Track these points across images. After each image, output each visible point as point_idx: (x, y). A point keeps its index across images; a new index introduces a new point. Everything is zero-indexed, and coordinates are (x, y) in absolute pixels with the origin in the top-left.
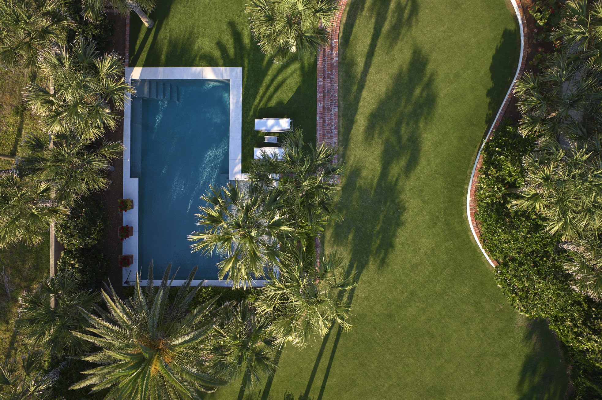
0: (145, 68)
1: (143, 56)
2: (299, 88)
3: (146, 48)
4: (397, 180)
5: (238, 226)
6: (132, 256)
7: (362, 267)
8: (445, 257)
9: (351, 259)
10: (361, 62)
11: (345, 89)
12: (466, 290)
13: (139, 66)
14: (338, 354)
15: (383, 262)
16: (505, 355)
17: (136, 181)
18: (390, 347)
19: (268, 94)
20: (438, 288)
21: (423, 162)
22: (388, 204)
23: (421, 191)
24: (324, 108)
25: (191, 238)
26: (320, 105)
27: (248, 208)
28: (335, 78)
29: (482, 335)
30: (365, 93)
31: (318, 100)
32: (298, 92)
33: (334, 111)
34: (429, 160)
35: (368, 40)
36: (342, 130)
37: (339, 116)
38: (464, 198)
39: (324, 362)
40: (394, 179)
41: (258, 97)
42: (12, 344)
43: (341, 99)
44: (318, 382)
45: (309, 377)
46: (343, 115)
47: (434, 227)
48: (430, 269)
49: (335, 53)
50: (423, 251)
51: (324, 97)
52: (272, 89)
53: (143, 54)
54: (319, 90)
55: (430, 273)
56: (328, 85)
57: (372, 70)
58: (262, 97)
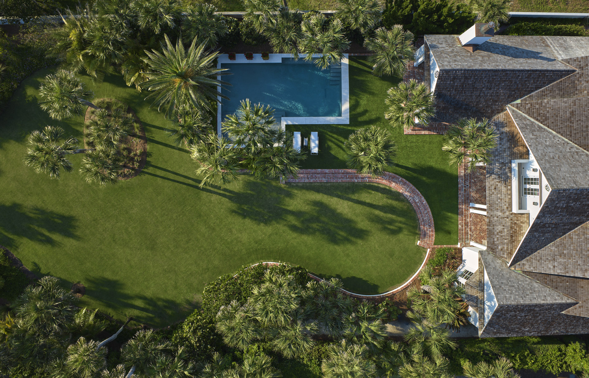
0: (348, 66)
1: (355, 65)
2: (338, 158)
3: (360, 66)
4: (283, 219)
5: (254, 125)
6: (235, 59)
7: (230, 198)
8: (236, 249)
9: (234, 192)
11: (338, 187)
12: (216, 262)
13: (349, 62)
14: (176, 184)
15: (233, 211)
16: (176, 288)
17: (280, 61)
18: (181, 216)
19: (333, 140)
20: (217, 245)
21: (295, 235)
22: (268, 214)
23: (276, 234)
24: (326, 173)
25: (248, 100)
26: (327, 171)
27: (263, 130)
28: (344, 180)
29: (189, 273)
31: (330, 170)
32: (335, 158)
33: (324, 180)
34: (295, 238)
36: (313, 184)
37: (321, 183)
38: (273, 260)
39: (172, 176)
40: (283, 218)
41: (331, 134)
43: (332, 184)
44: (159, 172)
45: (162, 167)
46: (322, 185)
47: (255, 242)
49: (360, 180)
50: (240, 235)
51: (333, 173)
52: (336, 141)
53: (357, 64)
54: (337, 170)
55: (226, 240)
56: (340, 176)
58: (331, 136)
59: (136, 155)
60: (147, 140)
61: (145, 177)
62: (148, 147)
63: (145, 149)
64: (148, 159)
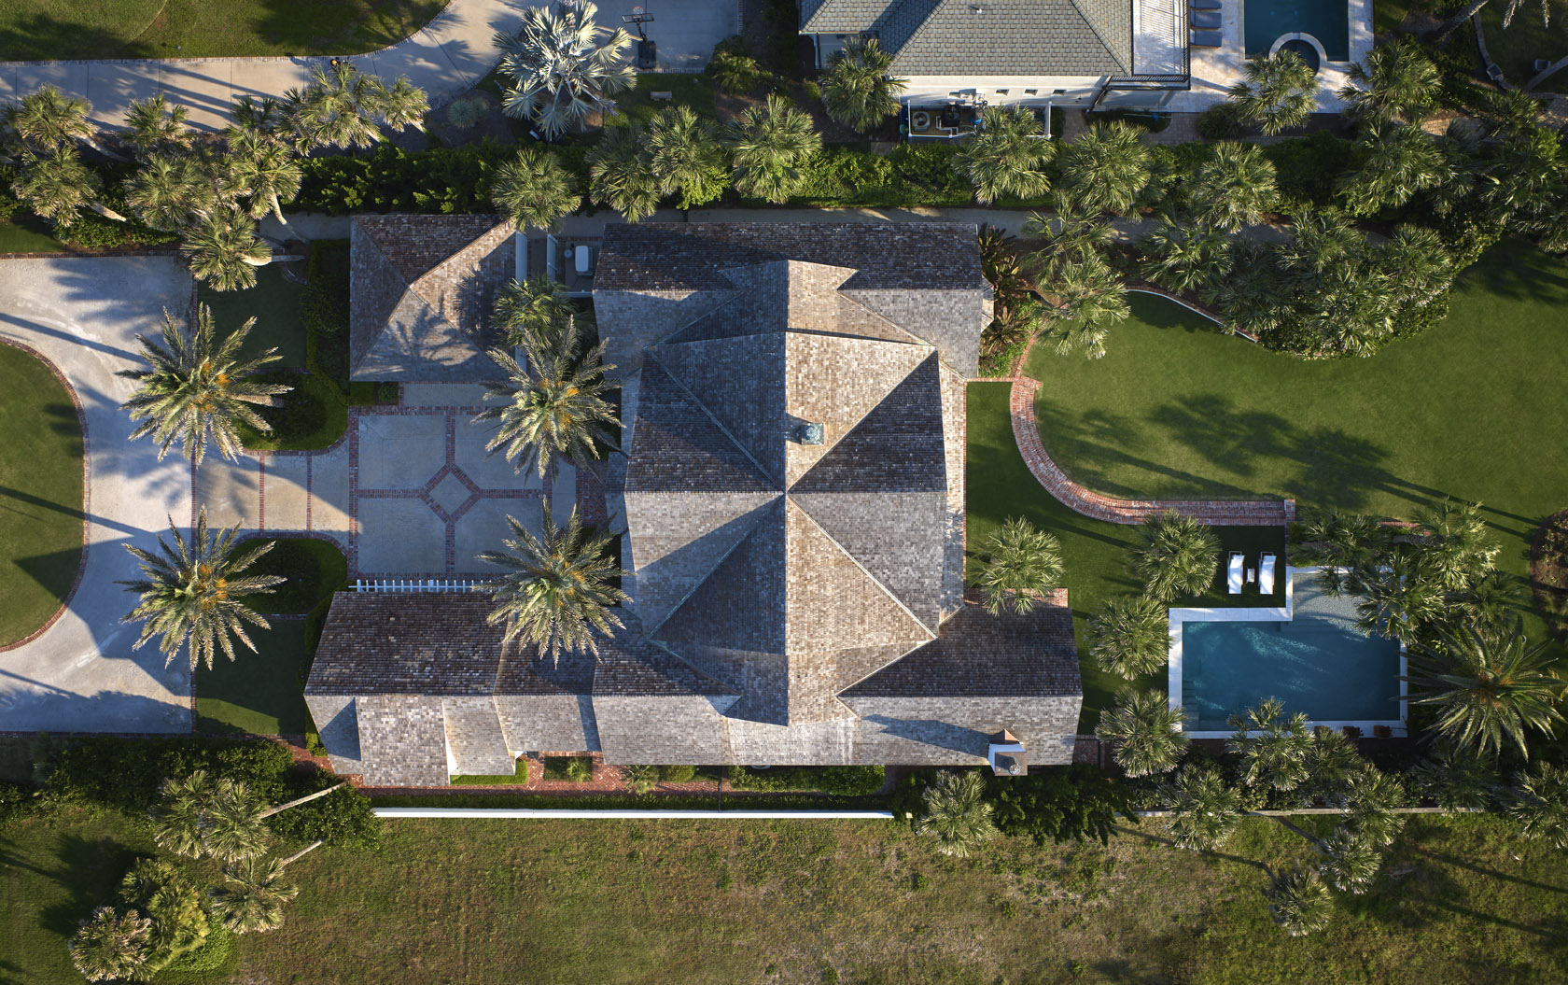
6: (1376, 727)
10: (1154, 476)
11: (1186, 493)
18: (1469, 442)
20: (1405, 389)
28: (1176, 505)
30: (1191, 472)
33: (1213, 505)
35: (1130, 467)
36: (1233, 497)
37: (1219, 500)
42: (1469, 867)
43: (1198, 498)
44: (1508, 522)
46: (1217, 496)
47: (1338, 393)
48: (1384, 397)
49: (1147, 505)
50: (1365, 405)
55: (1389, 397)
57: (1164, 463)
59: (1552, 555)
60: (1531, 581)
61: (1533, 514)
62: (1528, 569)
63: (1534, 565)
64: (1528, 547)
